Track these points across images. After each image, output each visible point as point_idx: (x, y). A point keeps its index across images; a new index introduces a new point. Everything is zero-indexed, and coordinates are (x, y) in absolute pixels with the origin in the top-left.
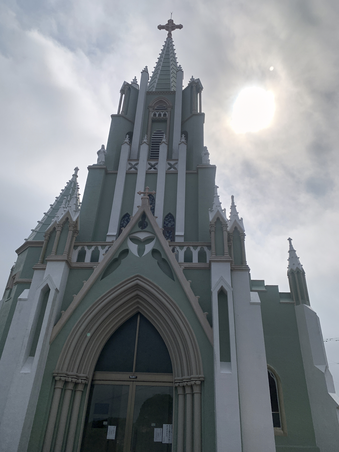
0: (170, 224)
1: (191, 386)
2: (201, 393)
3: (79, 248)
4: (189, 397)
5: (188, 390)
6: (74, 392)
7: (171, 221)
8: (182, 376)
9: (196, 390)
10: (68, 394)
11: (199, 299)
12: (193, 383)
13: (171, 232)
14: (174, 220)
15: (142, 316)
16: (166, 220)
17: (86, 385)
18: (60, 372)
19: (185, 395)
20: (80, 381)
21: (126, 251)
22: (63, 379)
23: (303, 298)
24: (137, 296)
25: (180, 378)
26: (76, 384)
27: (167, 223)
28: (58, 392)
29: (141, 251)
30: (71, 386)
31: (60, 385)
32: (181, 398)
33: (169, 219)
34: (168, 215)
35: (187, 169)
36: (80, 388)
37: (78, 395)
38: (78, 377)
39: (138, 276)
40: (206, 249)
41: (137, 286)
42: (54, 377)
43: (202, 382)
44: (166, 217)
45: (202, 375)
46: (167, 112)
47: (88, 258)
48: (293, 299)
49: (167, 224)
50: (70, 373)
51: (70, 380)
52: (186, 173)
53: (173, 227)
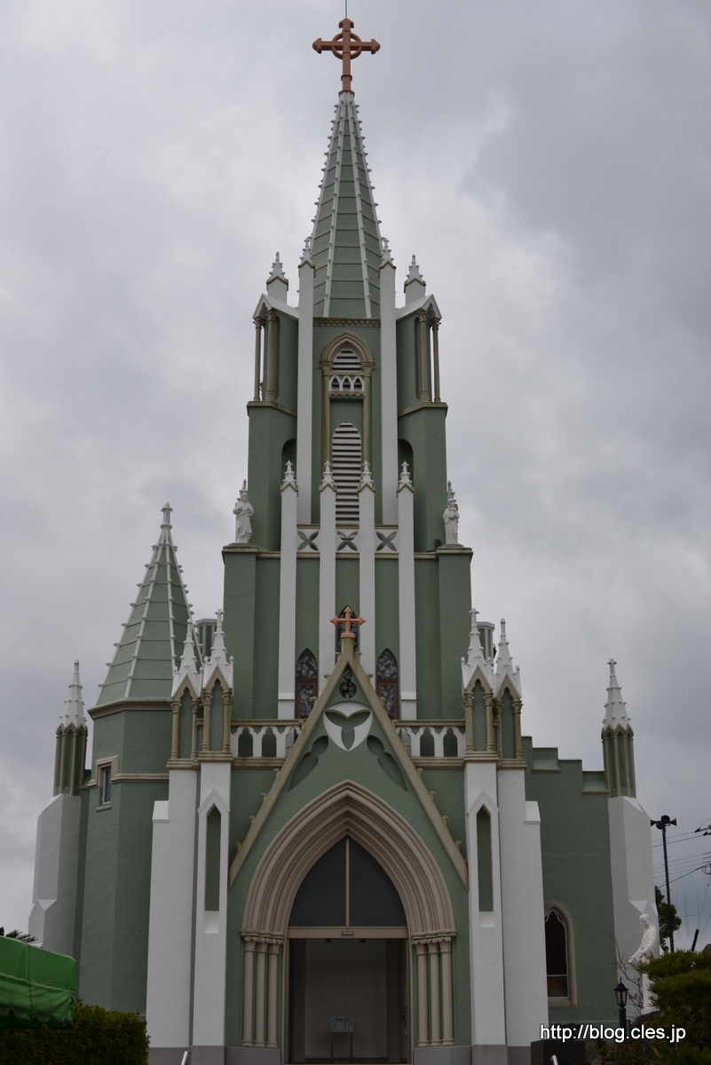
0: (388, 671)
1: (438, 944)
2: (451, 953)
3: (240, 731)
4: (434, 959)
5: (433, 950)
6: (268, 956)
7: (389, 665)
8: (423, 931)
9: (445, 949)
10: (262, 958)
11: (447, 820)
12: (440, 940)
13: (390, 689)
14: (396, 664)
15: (353, 843)
16: (382, 664)
17: (282, 946)
18: (250, 930)
19: (427, 956)
20: (274, 941)
21: (324, 740)
22: (255, 939)
23: (623, 785)
24: (347, 814)
25: (421, 933)
26: (270, 945)
27: (382, 668)
28: (249, 957)
29: (348, 737)
30: (264, 949)
31: (251, 947)
32: (422, 960)
33: (386, 661)
34: (383, 653)
35: (417, 549)
36: (275, 950)
37: (274, 960)
38: (272, 937)
39: (348, 784)
40: (456, 732)
41: (348, 800)
42: (242, 938)
43: (454, 938)
44: (381, 657)
45: (453, 929)
46: (362, 376)
47: (257, 751)
48: (606, 783)
49: (383, 672)
50: (262, 931)
51: (263, 940)
52: (416, 559)
53: (395, 676)
